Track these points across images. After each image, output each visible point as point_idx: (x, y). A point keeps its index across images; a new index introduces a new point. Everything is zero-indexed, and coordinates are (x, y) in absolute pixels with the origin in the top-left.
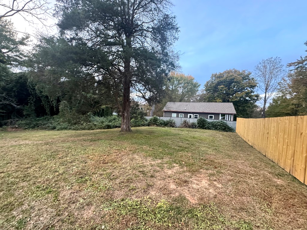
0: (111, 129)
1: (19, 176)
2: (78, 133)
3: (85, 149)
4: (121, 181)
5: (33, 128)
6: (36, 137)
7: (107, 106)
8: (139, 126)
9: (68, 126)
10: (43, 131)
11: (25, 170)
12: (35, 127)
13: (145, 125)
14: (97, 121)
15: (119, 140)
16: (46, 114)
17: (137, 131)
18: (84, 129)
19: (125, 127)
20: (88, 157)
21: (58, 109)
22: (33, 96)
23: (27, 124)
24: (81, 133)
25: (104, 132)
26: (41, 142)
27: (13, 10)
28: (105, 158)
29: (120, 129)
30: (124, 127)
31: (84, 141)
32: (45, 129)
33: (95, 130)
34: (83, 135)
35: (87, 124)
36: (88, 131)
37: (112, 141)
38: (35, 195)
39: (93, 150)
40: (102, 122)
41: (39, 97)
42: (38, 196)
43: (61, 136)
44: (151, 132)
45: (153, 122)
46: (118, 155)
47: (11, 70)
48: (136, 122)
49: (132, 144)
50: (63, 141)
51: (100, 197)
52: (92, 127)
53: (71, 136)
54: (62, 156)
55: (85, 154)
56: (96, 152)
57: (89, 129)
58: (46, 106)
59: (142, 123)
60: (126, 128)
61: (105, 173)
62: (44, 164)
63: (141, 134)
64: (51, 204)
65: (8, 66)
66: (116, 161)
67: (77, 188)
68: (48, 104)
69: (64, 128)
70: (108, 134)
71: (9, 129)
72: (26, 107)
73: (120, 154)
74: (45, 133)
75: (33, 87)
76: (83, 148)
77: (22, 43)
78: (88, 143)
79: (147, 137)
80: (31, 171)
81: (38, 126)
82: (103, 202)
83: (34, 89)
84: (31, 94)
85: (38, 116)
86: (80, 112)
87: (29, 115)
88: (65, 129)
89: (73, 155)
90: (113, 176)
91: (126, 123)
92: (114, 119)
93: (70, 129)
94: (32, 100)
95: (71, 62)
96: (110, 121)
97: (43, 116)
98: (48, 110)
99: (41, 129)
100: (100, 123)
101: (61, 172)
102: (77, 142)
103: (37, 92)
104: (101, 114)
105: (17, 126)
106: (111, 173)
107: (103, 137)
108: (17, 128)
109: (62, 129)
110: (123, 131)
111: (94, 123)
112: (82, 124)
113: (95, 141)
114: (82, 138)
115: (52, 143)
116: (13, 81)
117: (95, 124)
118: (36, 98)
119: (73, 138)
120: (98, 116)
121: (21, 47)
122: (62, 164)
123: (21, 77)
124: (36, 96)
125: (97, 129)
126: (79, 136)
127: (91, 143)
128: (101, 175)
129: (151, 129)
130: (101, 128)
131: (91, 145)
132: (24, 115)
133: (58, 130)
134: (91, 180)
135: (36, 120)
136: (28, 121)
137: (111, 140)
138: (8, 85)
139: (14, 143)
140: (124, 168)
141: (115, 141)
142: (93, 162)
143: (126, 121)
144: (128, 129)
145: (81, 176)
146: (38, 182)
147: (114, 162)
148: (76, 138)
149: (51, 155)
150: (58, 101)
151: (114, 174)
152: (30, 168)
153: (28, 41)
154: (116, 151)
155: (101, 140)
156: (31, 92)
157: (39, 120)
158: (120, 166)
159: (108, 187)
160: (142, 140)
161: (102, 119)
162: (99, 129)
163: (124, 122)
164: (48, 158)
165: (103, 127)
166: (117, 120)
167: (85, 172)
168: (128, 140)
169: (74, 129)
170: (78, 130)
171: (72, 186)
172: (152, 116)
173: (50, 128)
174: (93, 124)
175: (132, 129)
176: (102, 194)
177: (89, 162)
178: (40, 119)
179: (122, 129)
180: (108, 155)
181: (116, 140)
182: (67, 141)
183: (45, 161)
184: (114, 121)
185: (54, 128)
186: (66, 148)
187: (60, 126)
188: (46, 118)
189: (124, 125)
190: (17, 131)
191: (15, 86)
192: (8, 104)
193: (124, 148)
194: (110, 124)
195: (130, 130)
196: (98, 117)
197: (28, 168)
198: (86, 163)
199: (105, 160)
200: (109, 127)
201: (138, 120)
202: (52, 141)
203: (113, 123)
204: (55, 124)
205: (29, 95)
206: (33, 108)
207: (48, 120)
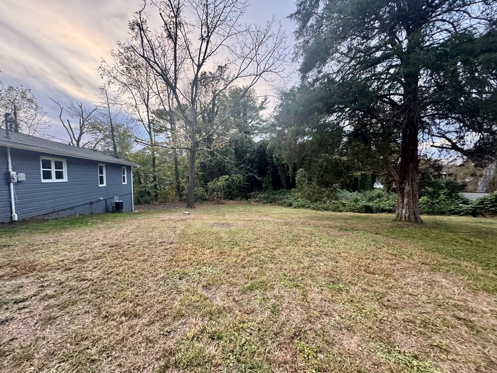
0: (373, 213)
1: (268, 256)
2: (319, 214)
3: (334, 241)
4: (407, 317)
5: (271, 202)
6: (274, 214)
7: (363, 172)
8: (442, 213)
9: (306, 202)
10: (280, 207)
11: (272, 250)
12: (272, 201)
13: (460, 212)
14: (347, 199)
15: (394, 236)
16: (282, 187)
17: (437, 225)
18: (327, 209)
19: (406, 213)
20: (339, 253)
21: (294, 180)
22: (270, 166)
23: (266, 198)
24: (323, 215)
25: (359, 217)
26: (280, 221)
27: (257, 75)
28: (369, 264)
29: (393, 216)
30: (404, 212)
31: (330, 227)
32: (282, 205)
33: (343, 214)
34: (328, 218)
35: (330, 201)
36: (334, 213)
37: (379, 236)
38: (283, 283)
39: (345, 244)
40: (356, 201)
41: (276, 166)
42: (287, 286)
43: (300, 216)
44: (487, 234)
45: (491, 207)
46: (395, 265)
47: (253, 140)
48: (432, 203)
49: (426, 250)
50: (303, 224)
51: (366, 326)
52: (338, 207)
53: (312, 218)
54: (304, 243)
55: (334, 248)
56: (351, 249)
57: (334, 211)
58: (283, 177)
59: (452, 207)
60: (407, 215)
61: (370, 289)
62: (288, 248)
63: (450, 232)
64: (300, 302)
65: (252, 136)
66: (390, 275)
67: (329, 296)
68: (284, 175)
69: (301, 206)
70: (368, 222)
71: (253, 203)
72: (265, 179)
73: (398, 263)
74: (282, 210)
75: (271, 155)
76: (330, 238)
77: (262, 108)
78: (336, 232)
79: (471, 241)
80: (276, 252)
81: (275, 201)
82: (373, 339)
83: (271, 158)
84: (269, 164)
85: (275, 190)
86: (323, 183)
87: (267, 188)
88: (303, 206)
89: (317, 246)
90: (388, 301)
91: (408, 204)
92: (379, 196)
93: (308, 208)
94: (270, 170)
95: (316, 113)
96: (371, 199)
97: (279, 189)
98: (284, 181)
99: (277, 205)
100: (351, 202)
101: (306, 264)
102: (321, 228)
103: (275, 160)
104: (353, 186)
105: (258, 200)
106: (384, 295)
107: (360, 226)
108: (258, 201)
109: (299, 207)
110: (400, 220)
111: (343, 202)
112: (325, 202)
113: (347, 230)
114: (326, 222)
115: (291, 223)
116: (255, 151)
117: (344, 204)
118: (273, 168)
119: (314, 221)
120: (348, 190)
121: (261, 113)
122: (306, 254)
123: (261, 146)
124: (273, 165)
125: (347, 211)
126: (321, 218)
127: (341, 233)
128: (364, 290)
129: (485, 223)
130: (354, 211)
131: (341, 236)
132: (263, 188)
133: (295, 208)
134: (347, 291)
135: (273, 194)
136: (267, 195)
137: (377, 234)
138: (251, 156)
139: (259, 219)
140: (410, 295)
141: (385, 238)
142: (347, 264)
143: (408, 201)
144: (412, 217)
145: (333, 280)
146: (284, 269)
147: (387, 276)
148: (318, 222)
149: (293, 240)
150: (295, 170)
151: (388, 297)
152: (275, 249)
153: (266, 103)
154: (390, 256)
155: (357, 230)
156: (269, 161)
157: (276, 194)
158: (402, 288)
159: (380, 317)
160: (455, 246)
161: (355, 195)
162: (350, 211)
163: (403, 202)
164: (290, 242)
165: (358, 209)
166: (385, 199)
167: (338, 277)
168: (416, 240)
169: (313, 209)
170: (318, 210)
171: (322, 290)
172: (487, 192)
173: (287, 204)
174: (341, 202)
175: (423, 217)
176: (370, 324)
177: (342, 262)
178: (277, 192)
179: (398, 216)
180: (373, 260)
181: (387, 236)
182: (307, 224)
183: (288, 246)
184: (378, 199)
185: (290, 205)
186: (308, 234)
187: (297, 203)
188: (282, 192)
189: (403, 208)
190: (258, 205)
191: (257, 156)
192: (252, 176)
193: (408, 255)
194: (371, 204)
195: (417, 220)
196: (348, 192)
197: (273, 248)
198: (337, 262)
199: (369, 267)
200: (368, 209)
201: (437, 201)
202: (291, 222)
203: (377, 203)
204: (291, 200)
205: (267, 164)
206: (271, 179)
207: (284, 194)
